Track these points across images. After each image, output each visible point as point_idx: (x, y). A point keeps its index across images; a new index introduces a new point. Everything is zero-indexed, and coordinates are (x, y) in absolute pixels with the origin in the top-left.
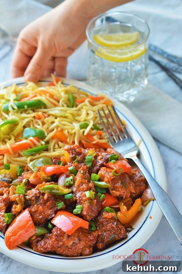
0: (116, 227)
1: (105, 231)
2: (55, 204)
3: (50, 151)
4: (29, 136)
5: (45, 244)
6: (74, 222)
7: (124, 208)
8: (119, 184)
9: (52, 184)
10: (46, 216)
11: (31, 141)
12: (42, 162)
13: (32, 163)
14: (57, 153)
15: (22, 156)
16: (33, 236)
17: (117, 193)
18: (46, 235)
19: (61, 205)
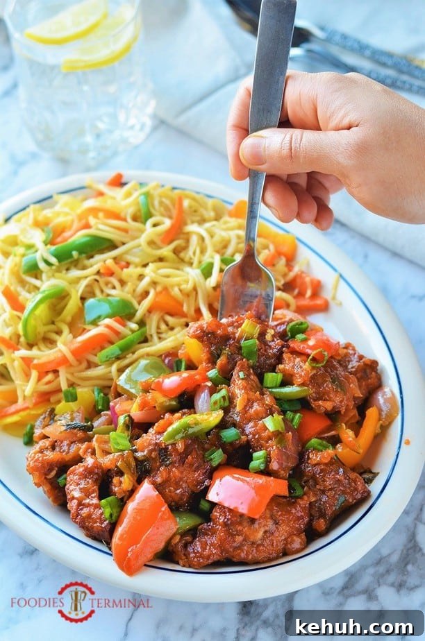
0: (345, 478)
1: (323, 492)
2: (203, 455)
3: (151, 341)
4: (99, 317)
5: (204, 549)
6: (258, 489)
7: (348, 434)
8: (328, 386)
9: (184, 414)
10: (190, 486)
11: (108, 327)
12: (147, 369)
13: (123, 377)
14: (168, 343)
15: (96, 365)
16: (174, 535)
17: (328, 406)
18: (200, 527)
19: (218, 456)
